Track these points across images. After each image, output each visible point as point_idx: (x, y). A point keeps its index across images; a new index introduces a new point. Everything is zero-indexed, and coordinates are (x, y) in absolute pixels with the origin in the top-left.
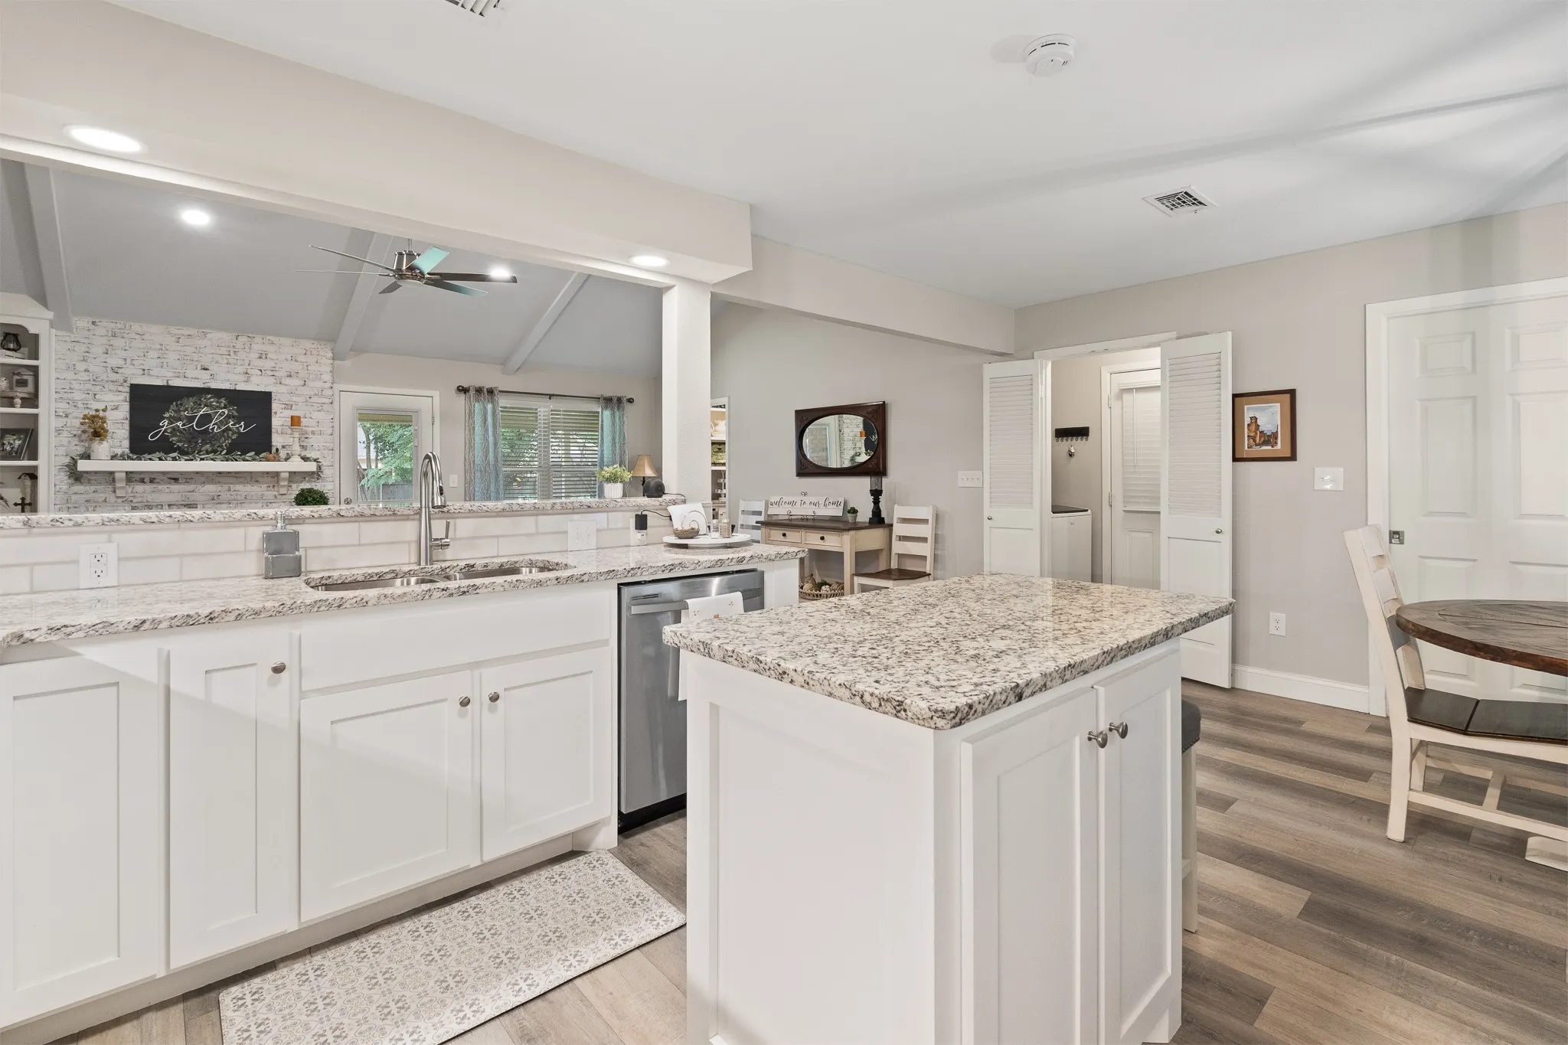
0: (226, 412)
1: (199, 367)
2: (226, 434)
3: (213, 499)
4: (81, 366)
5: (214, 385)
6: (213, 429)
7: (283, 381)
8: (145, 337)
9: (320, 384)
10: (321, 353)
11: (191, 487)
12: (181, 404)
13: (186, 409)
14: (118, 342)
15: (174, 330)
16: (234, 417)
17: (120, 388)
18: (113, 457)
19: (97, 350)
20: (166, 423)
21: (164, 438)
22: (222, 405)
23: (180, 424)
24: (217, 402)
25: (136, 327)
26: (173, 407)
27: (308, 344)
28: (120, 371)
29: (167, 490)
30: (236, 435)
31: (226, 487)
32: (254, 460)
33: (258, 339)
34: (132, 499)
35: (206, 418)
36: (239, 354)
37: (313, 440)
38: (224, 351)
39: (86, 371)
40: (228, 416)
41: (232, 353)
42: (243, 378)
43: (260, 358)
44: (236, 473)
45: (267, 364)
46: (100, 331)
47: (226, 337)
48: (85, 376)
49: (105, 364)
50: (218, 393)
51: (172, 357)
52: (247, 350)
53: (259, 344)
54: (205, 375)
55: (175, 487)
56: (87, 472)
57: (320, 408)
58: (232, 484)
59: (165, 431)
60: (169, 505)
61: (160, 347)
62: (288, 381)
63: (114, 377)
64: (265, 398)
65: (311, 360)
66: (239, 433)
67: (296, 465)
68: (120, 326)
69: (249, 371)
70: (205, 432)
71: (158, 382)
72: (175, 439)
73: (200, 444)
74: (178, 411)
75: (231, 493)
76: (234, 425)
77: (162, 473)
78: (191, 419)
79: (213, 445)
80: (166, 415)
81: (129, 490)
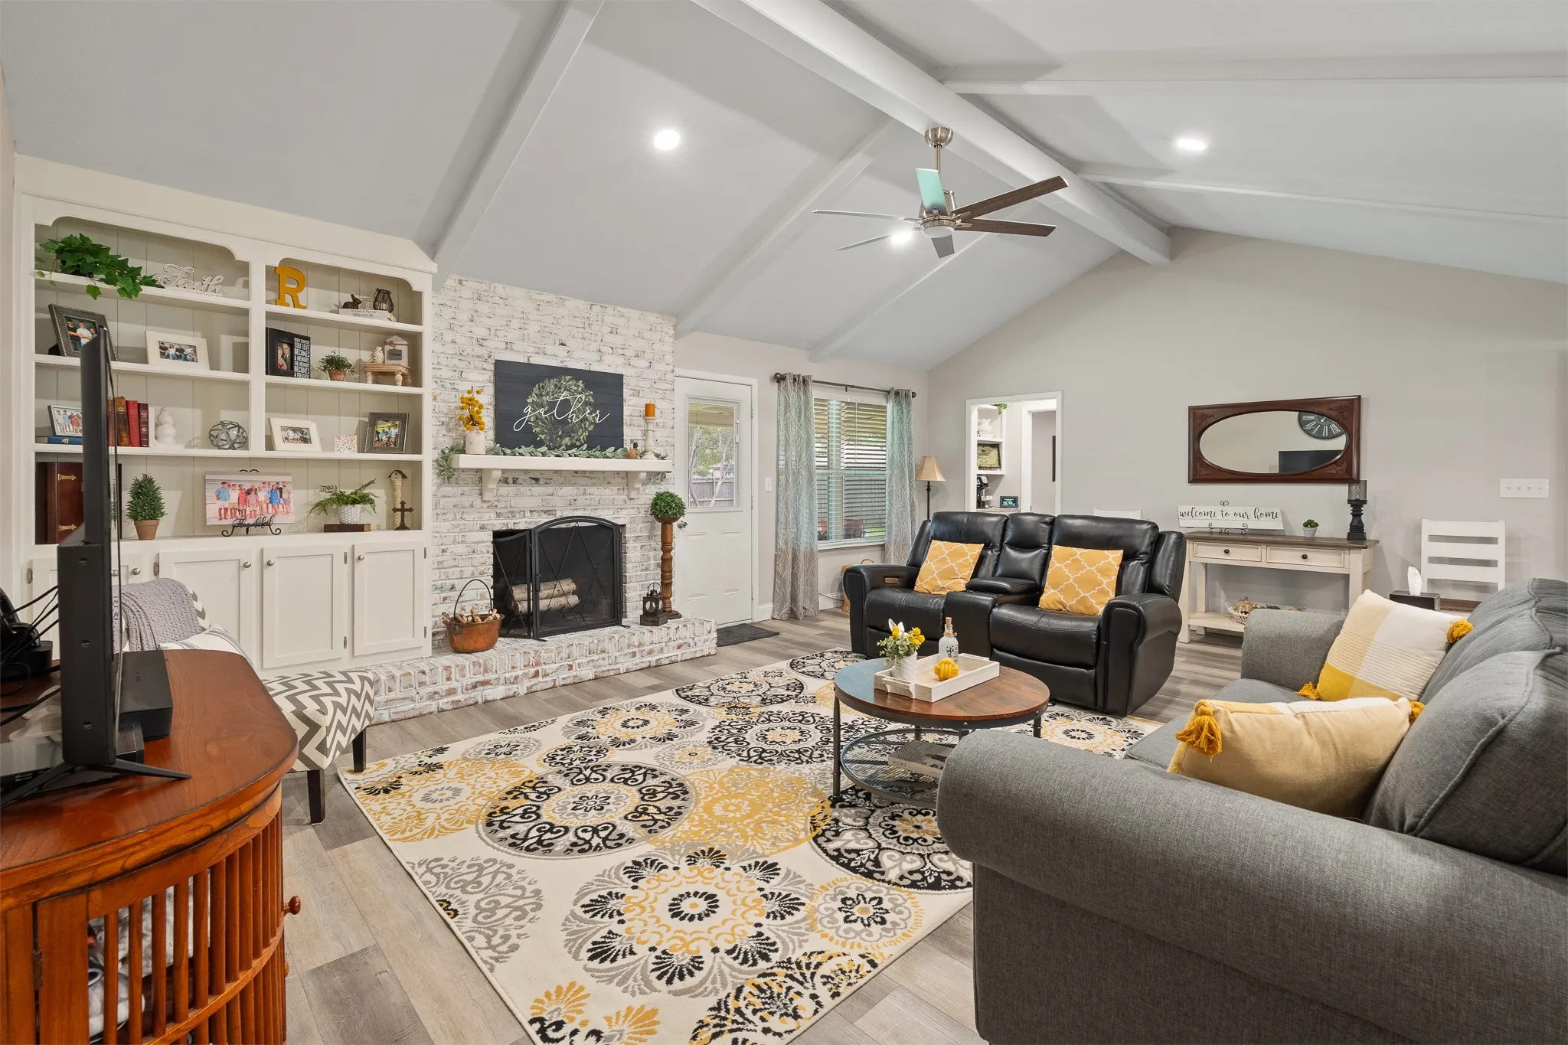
0: (584, 398)
1: (557, 342)
2: (583, 425)
3: (570, 504)
4: (448, 337)
5: (572, 365)
6: (571, 418)
7: (632, 362)
8: (508, 302)
9: (663, 367)
10: (665, 329)
11: (550, 489)
12: (543, 387)
13: (547, 394)
14: (483, 307)
15: (536, 296)
16: (590, 404)
17: (485, 366)
18: (484, 451)
19: (464, 317)
20: (529, 410)
21: (528, 428)
22: (580, 389)
23: (542, 411)
24: (575, 386)
25: (500, 289)
26: (536, 390)
27: (652, 318)
28: (485, 343)
29: (529, 493)
30: (592, 426)
31: (581, 489)
33: (610, 310)
34: (496, 503)
35: (566, 405)
36: (592, 327)
38: (579, 323)
39: (453, 342)
40: (585, 403)
41: (586, 326)
42: (596, 356)
43: (612, 333)
44: (591, 472)
45: (617, 341)
46: (466, 293)
47: (582, 305)
48: (451, 349)
49: (471, 335)
50: (577, 374)
51: (533, 328)
52: (600, 322)
53: (610, 316)
54: (562, 352)
55: (537, 489)
57: (662, 395)
58: (586, 485)
59: (529, 420)
60: (531, 512)
61: (521, 315)
62: (635, 361)
63: (479, 351)
64: (617, 381)
65: (656, 337)
66: (595, 424)
67: (650, 463)
68: (485, 287)
69: (602, 349)
70: (565, 422)
71: (521, 359)
72: (538, 430)
73: (561, 437)
74: (540, 396)
75: (587, 497)
76: (590, 414)
77: (525, 471)
78: (552, 405)
79: (572, 438)
80: (530, 400)
81: (494, 492)
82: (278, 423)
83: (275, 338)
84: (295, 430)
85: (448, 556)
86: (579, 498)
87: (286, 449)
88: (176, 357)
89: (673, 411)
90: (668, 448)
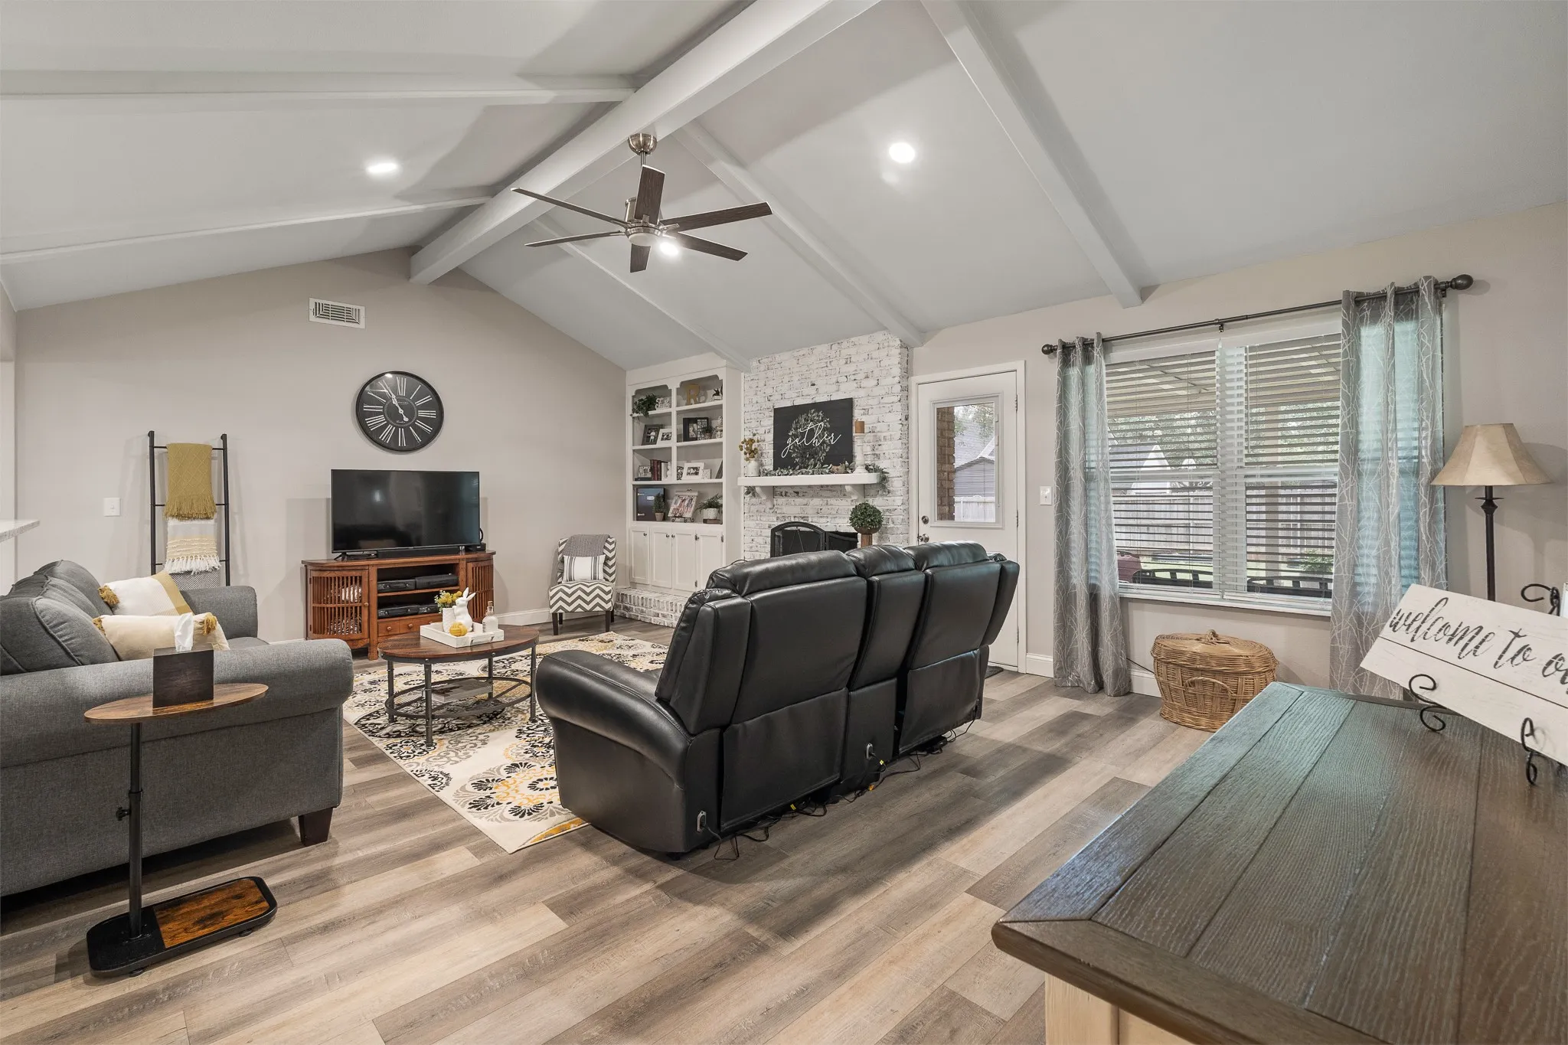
0: (823, 426)
1: (810, 385)
2: (823, 448)
3: (818, 513)
4: (754, 399)
5: (817, 399)
6: (815, 444)
7: (862, 385)
8: (782, 365)
9: (889, 381)
10: (891, 343)
11: (806, 500)
12: (798, 422)
13: (800, 427)
14: (770, 374)
15: (796, 354)
16: (827, 429)
17: (770, 414)
18: (765, 474)
19: (761, 384)
20: (791, 441)
21: (789, 455)
22: (821, 418)
23: (797, 440)
24: (818, 416)
25: (778, 358)
26: (793, 425)
27: (880, 336)
28: (771, 398)
29: (793, 503)
30: (829, 448)
31: (826, 501)
32: (839, 472)
33: (845, 344)
34: (776, 510)
35: (812, 433)
36: (832, 364)
37: (886, 447)
38: (823, 363)
40: (824, 429)
41: (828, 365)
42: (835, 387)
43: (846, 363)
44: (832, 486)
45: (851, 368)
46: (762, 367)
47: (823, 348)
48: (755, 407)
49: (764, 395)
50: (817, 406)
51: (796, 378)
52: (838, 357)
53: (846, 349)
54: (812, 391)
55: (799, 500)
57: (891, 409)
58: (829, 497)
59: (790, 449)
60: (794, 517)
61: (789, 371)
62: (865, 383)
63: (767, 404)
64: (848, 404)
65: (883, 353)
66: (830, 445)
67: (862, 476)
68: (770, 359)
69: (840, 380)
70: (811, 446)
71: (789, 404)
72: (794, 455)
73: (808, 459)
74: (796, 429)
75: (829, 507)
76: (827, 437)
77: (790, 485)
78: (803, 434)
79: (815, 459)
80: (790, 434)
81: (775, 502)
82: (687, 465)
83: (687, 422)
84: (694, 468)
85: (754, 544)
86: (824, 508)
87: (687, 479)
88: (666, 439)
89: (900, 422)
90: (895, 460)
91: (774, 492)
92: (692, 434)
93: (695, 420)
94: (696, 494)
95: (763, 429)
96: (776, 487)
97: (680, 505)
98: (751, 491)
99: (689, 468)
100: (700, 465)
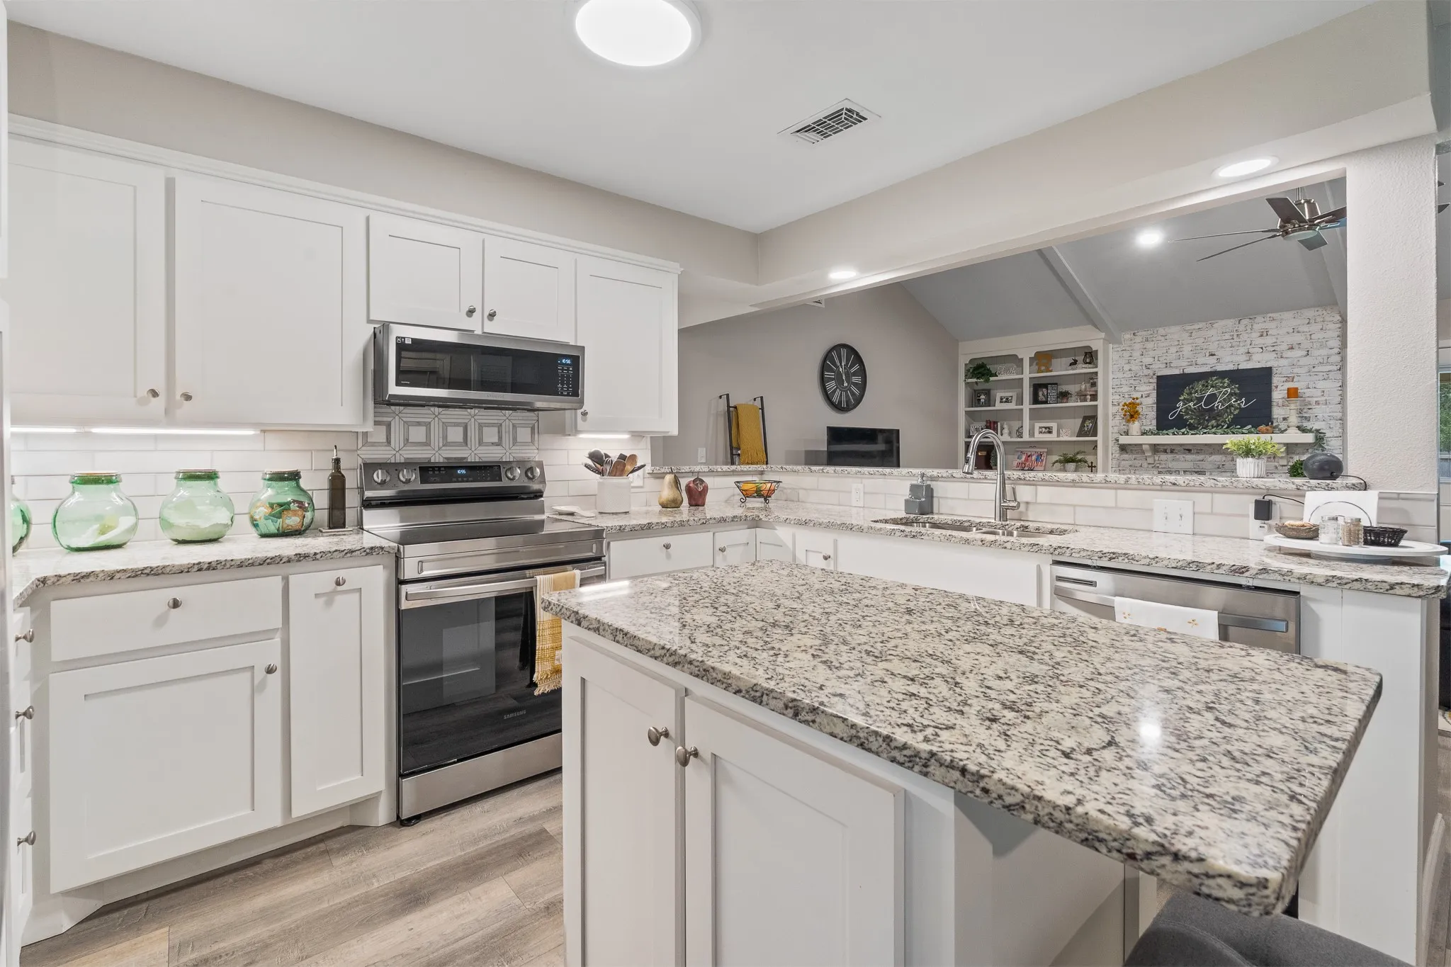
0: (1229, 391)
1: (1208, 354)
2: (1229, 411)
3: (1219, 468)
4: (1127, 367)
5: (1220, 368)
6: (1217, 407)
7: (1284, 355)
8: (1167, 337)
9: (1324, 352)
10: (1327, 318)
11: (1201, 457)
12: (1193, 388)
13: (1196, 392)
14: (1150, 345)
15: (1188, 328)
16: (1235, 394)
17: (1151, 380)
18: (1143, 434)
19: (1137, 354)
20: (1181, 405)
21: (1180, 416)
22: (1226, 385)
23: (1191, 404)
24: (1221, 383)
25: (1162, 331)
26: (1186, 390)
27: (1310, 313)
28: (1151, 367)
29: (1183, 459)
30: (1237, 411)
32: (1251, 433)
33: (1260, 319)
34: (1158, 465)
35: (1213, 398)
36: (1241, 336)
37: (1319, 411)
38: (1227, 336)
40: (1231, 394)
41: (1235, 337)
42: (1245, 357)
43: (1262, 336)
45: (1268, 341)
46: (1138, 339)
47: (1230, 323)
48: (1128, 375)
49: (1141, 364)
50: (1221, 374)
51: (1187, 349)
52: (1249, 331)
53: (1260, 324)
54: (1212, 360)
55: (1189, 457)
56: (1130, 445)
57: (1326, 376)
59: (1181, 411)
60: (1184, 472)
61: (1177, 343)
62: (1289, 354)
63: (1146, 372)
64: (1264, 375)
65: (1315, 328)
66: (1240, 408)
67: (1294, 436)
68: (1150, 332)
69: (1252, 350)
70: (1212, 409)
71: (1177, 372)
72: (1188, 417)
73: (1207, 420)
74: (1190, 394)
76: (1235, 402)
77: (1181, 445)
78: (1199, 400)
79: (1217, 421)
80: (1182, 398)
81: (1157, 458)
82: (1037, 425)
83: (1037, 387)
84: (1046, 428)
86: (1227, 463)
87: (1039, 437)
88: (1006, 402)
89: (1340, 389)
90: (1331, 422)
91: (1156, 448)
92: (1041, 397)
93: (1045, 386)
94: (1046, 450)
95: (1141, 393)
96: (1158, 445)
97: (1026, 460)
98: (1124, 448)
99: (1040, 428)
100: (1054, 425)
